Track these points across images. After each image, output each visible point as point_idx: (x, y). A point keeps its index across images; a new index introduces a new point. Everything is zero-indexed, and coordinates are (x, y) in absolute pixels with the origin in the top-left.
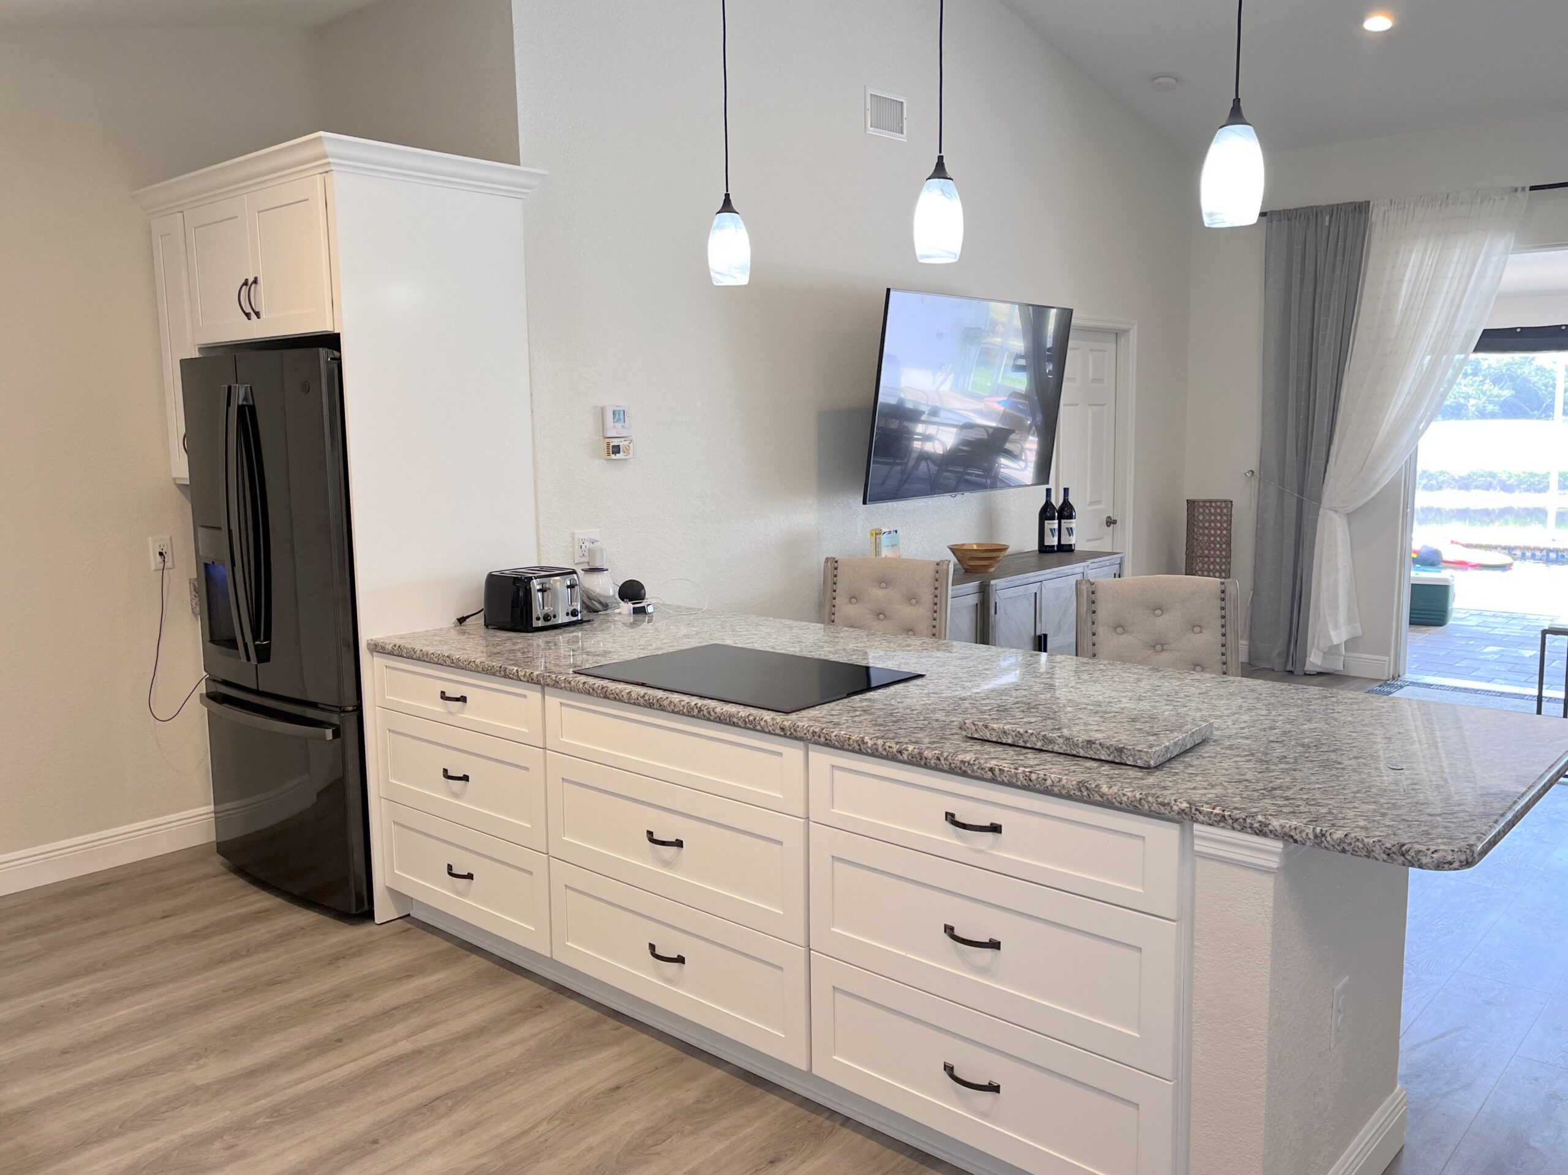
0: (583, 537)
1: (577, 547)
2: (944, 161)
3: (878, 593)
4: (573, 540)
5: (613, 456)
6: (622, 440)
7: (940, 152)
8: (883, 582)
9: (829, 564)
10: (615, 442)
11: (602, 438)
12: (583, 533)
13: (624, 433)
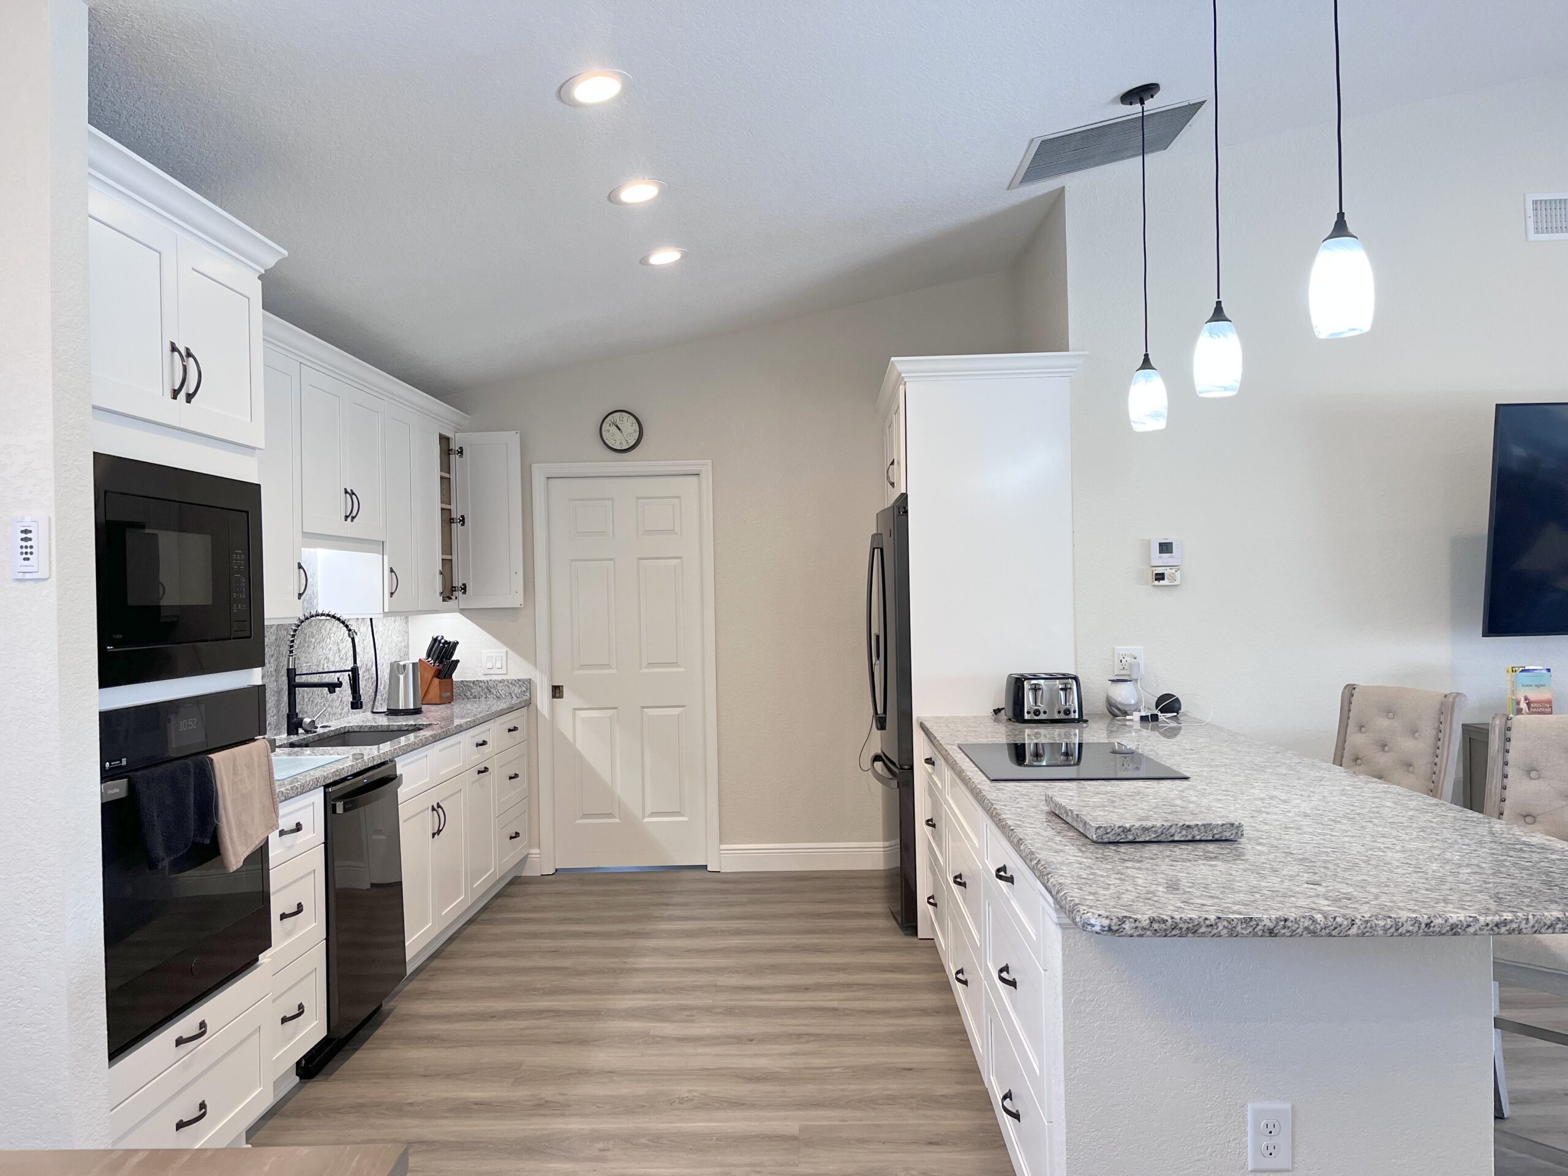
0: (1124, 653)
1: (1117, 661)
2: (1222, 306)
3: (1383, 723)
4: (1113, 654)
5: (1156, 583)
6: (1168, 568)
7: (1218, 298)
8: (1389, 712)
9: (1347, 691)
10: (1160, 570)
11: (1149, 567)
12: (1122, 649)
13: (1171, 562)
